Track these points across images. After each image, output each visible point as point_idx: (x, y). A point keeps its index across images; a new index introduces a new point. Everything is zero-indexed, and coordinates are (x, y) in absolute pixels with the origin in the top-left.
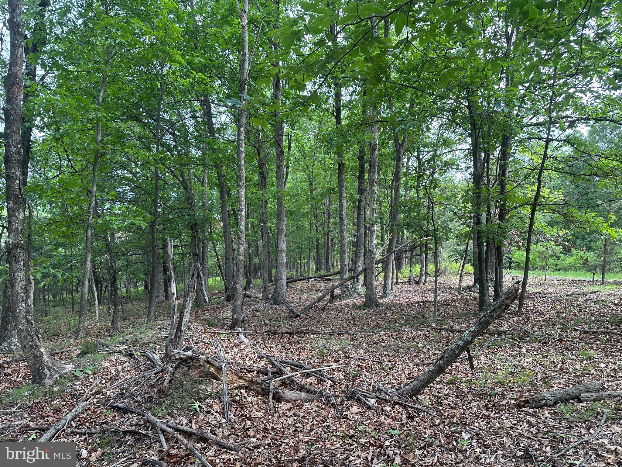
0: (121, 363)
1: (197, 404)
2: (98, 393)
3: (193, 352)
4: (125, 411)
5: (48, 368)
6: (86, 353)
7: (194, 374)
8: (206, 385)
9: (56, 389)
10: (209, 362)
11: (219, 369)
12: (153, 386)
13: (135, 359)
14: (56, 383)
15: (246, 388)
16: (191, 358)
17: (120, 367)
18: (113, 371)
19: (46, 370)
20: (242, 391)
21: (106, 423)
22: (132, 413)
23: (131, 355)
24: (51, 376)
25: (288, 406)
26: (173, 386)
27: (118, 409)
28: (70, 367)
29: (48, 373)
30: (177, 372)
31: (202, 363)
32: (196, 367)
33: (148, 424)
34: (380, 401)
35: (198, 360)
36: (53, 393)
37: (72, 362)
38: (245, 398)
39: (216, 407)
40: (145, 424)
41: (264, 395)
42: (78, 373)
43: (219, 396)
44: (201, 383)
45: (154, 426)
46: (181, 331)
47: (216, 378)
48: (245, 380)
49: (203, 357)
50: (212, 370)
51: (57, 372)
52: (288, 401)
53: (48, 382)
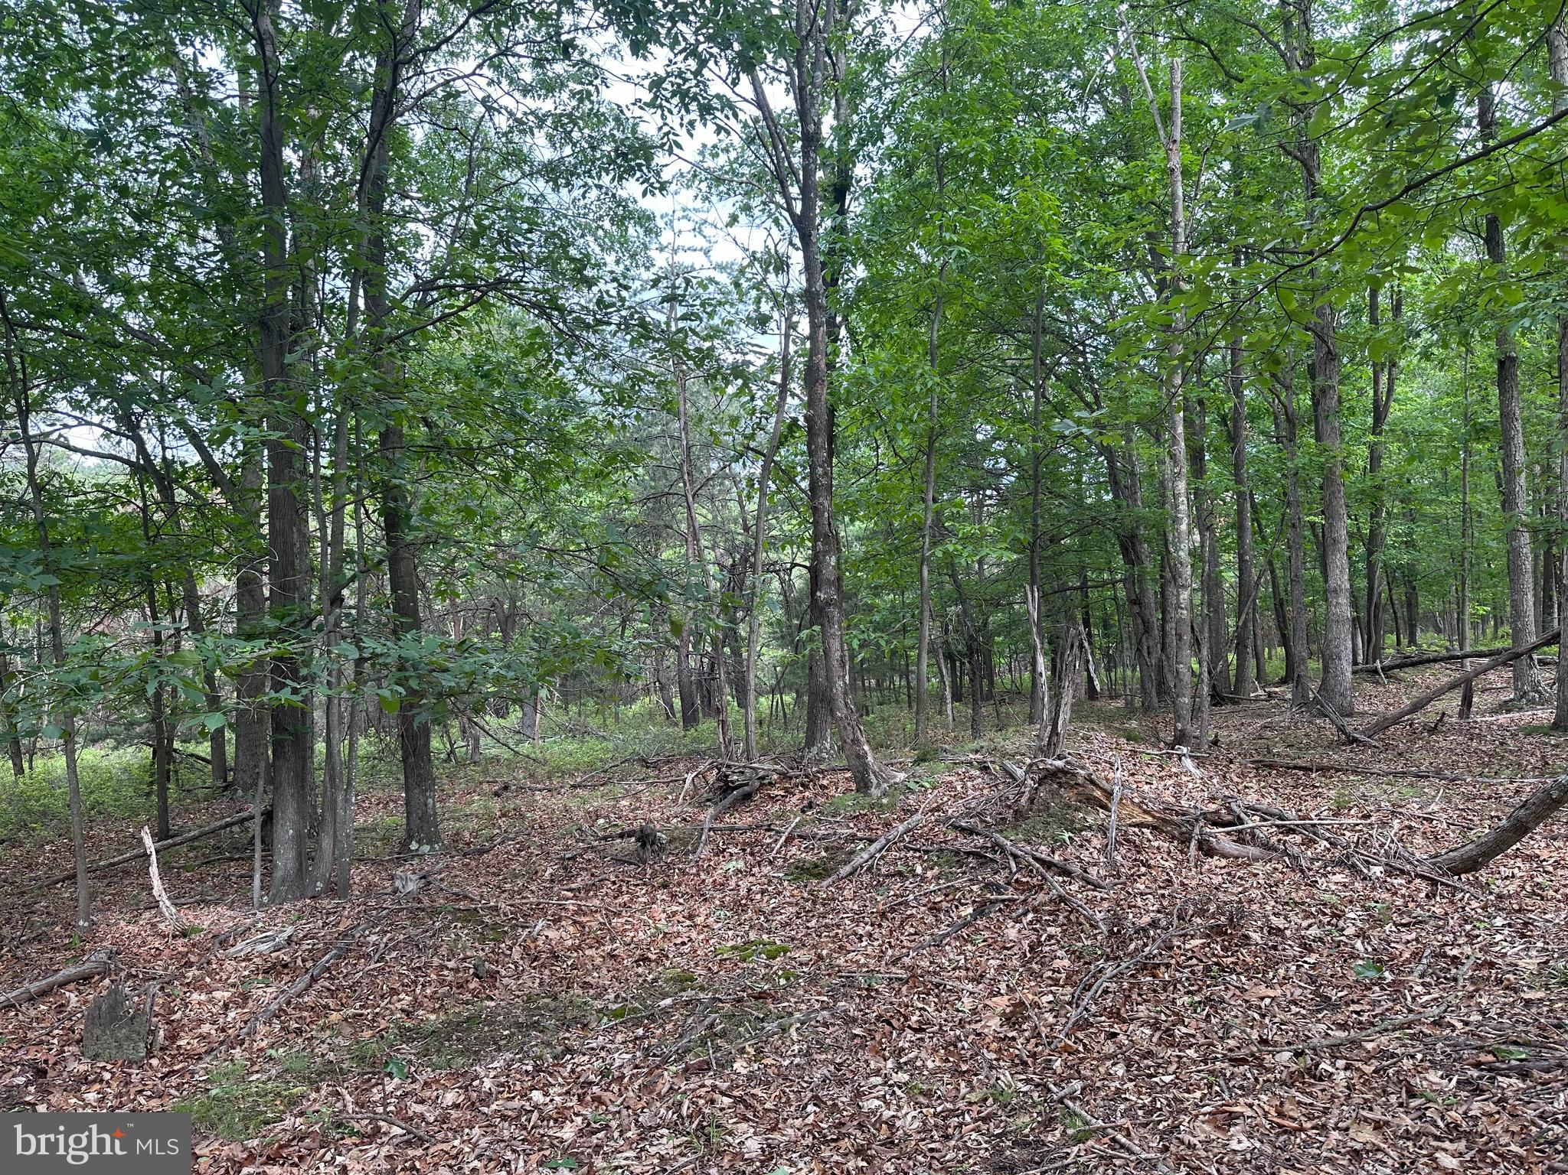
0: (971, 778)
1: (1066, 835)
2: (938, 809)
3: (1068, 763)
4: (970, 832)
5: (874, 773)
6: (924, 760)
7: (1068, 795)
8: (1087, 813)
9: (885, 801)
10: (1092, 782)
11: (1109, 794)
12: (1009, 807)
13: (990, 774)
14: (885, 794)
15: (1155, 828)
16: (1062, 771)
17: (969, 784)
18: (959, 788)
19: (872, 776)
20: (1145, 830)
21: (945, 842)
22: (978, 834)
23: (985, 769)
24: (879, 785)
25: (1224, 862)
26: (1035, 807)
27: (963, 830)
28: (901, 776)
29: (875, 781)
30: (1042, 788)
31: (1080, 781)
32: (1072, 787)
33: (997, 847)
34: (1391, 871)
35: (1074, 775)
36: (882, 805)
37: (905, 771)
38: (1149, 841)
39: (1096, 842)
40: (993, 847)
41: (1183, 842)
42: (912, 785)
43: (1103, 830)
44: (1078, 809)
45: (1003, 850)
46: (1058, 734)
47: (1105, 807)
48: (1154, 817)
49: (1082, 772)
50: (1098, 793)
51: (886, 781)
52: (1224, 856)
53: (875, 792)
